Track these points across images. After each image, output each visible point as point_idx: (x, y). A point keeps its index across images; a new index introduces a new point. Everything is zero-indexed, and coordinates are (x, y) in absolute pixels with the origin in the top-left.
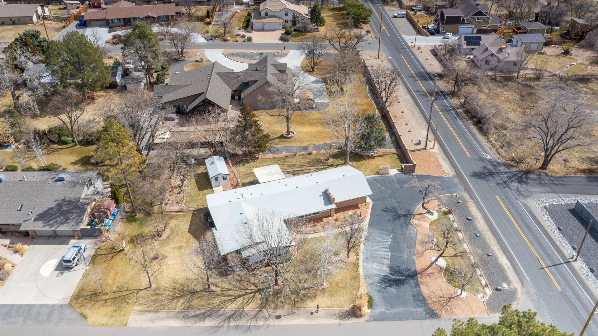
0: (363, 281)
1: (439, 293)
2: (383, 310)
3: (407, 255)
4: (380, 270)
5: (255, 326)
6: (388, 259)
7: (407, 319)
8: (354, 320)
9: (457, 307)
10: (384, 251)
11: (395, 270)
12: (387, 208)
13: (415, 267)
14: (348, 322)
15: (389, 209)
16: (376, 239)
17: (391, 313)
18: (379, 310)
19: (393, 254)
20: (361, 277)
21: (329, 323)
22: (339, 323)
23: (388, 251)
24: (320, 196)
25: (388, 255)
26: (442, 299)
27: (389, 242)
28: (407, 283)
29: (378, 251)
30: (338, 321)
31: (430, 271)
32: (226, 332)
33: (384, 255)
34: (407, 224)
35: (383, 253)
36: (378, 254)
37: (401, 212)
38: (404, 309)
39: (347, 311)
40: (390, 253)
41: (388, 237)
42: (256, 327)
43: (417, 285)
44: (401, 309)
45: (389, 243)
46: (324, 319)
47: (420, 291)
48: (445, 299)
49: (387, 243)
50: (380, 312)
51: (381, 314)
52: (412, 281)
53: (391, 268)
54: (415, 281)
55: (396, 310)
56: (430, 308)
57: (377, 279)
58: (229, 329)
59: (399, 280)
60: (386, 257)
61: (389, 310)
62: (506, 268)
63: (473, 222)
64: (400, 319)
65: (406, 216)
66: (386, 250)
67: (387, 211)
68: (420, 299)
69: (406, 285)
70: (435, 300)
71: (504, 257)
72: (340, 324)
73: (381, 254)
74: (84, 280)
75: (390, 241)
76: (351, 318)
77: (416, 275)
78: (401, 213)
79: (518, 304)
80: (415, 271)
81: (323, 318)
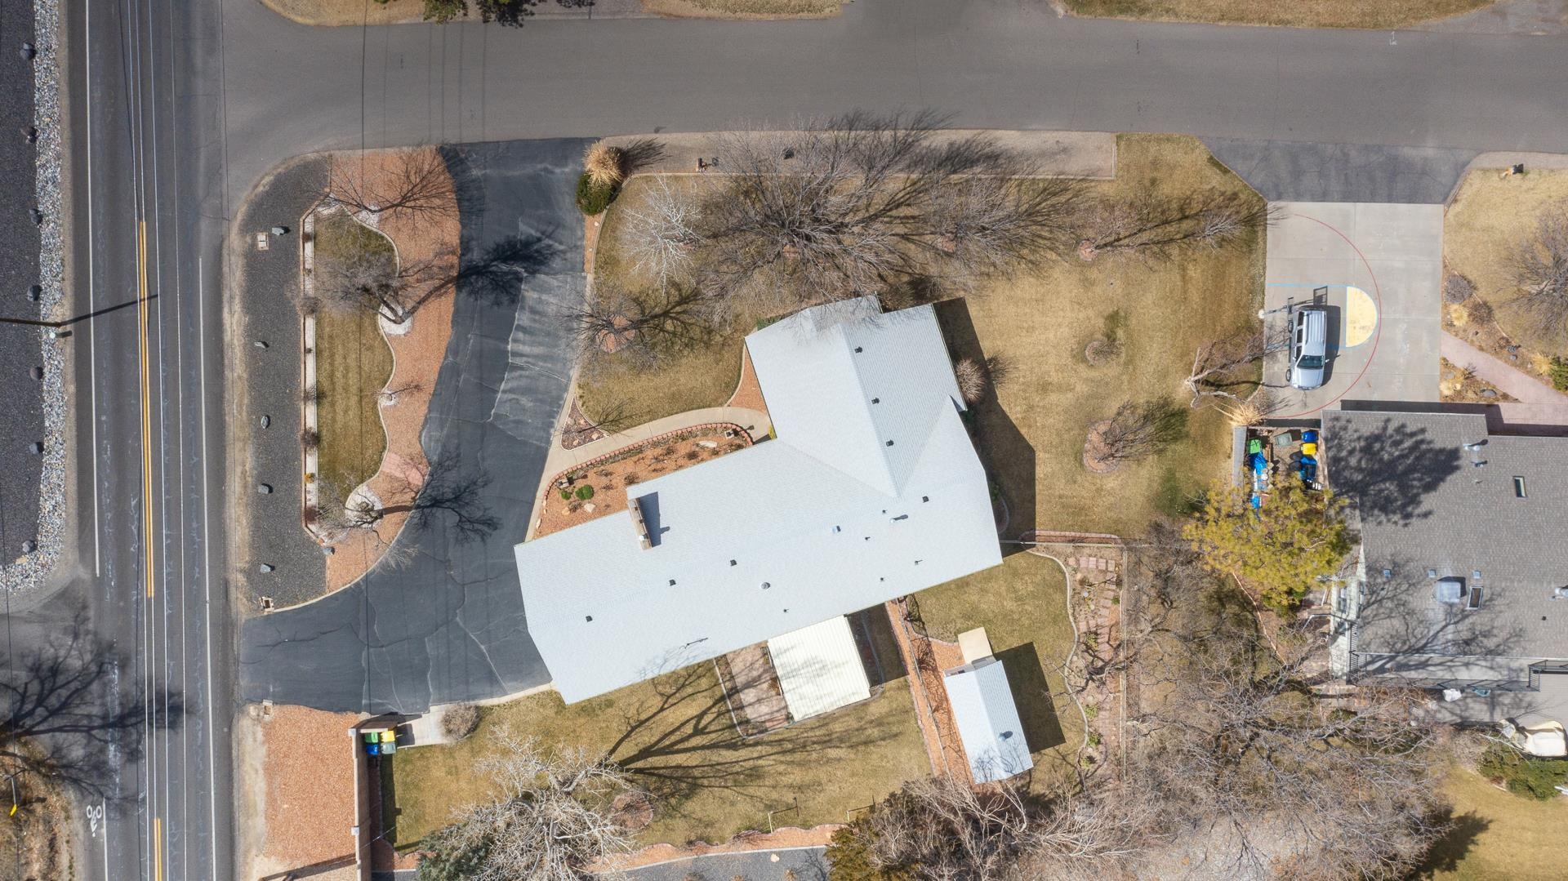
0: (590, 254)
1: (420, 220)
2: (558, 170)
3: (467, 340)
4: (543, 289)
5: (840, 129)
6: (520, 328)
7: (510, 144)
8: (626, 141)
9: (393, 177)
10: (522, 355)
11: (507, 290)
12: (483, 536)
13: (456, 304)
14: (638, 137)
15: (476, 531)
16: (536, 400)
17: (540, 163)
18: (567, 170)
19: (502, 346)
20: (593, 265)
21: (680, 135)
22: (657, 135)
23: (515, 354)
24: (667, 529)
25: (515, 341)
26: (421, 202)
27: (504, 392)
28: (488, 253)
29: (536, 357)
30: (661, 138)
31: (423, 289)
32: (898, 116)
33: (524, 343)
34: (440, 464)
35: (526, 349)
36: (540, 344)
37: (446, 518)
38: (510, 173)
39: (637, 167)
40: (509, 347)
41: (502, 411)
42: (836, 127)
43: (465, 245)
44: (517, 173)
45: (503, 386)
46: (689, 145)
47: (464, 226)
48: (412, 204)
49: (510, 385)
50: (566, 165)
51: (562, 160)
52: (476, 256)
53: (515, 299)
54: (468, 257)
55: (529, 169)
56: (455, 175)
57: (557, 263)
58: (894, 123)
59: (505, 260)
60: (521, 335)
61: (546, 169)
62: (237, 300)
63: (260, 474)
64: (526, 144)
65: (436, 503)
66: (518, 361)
67: (484, 523)
68: (469, 203)
69: (490, 244)
70: (437, 202)
71: (227, 338)
72: (657, 131)
73: (532, 344)
74: (1253, 271)
75: (499, 395)
76: (630, 147)
77: (461, 276)
78: (448, 513)
79: (256, 186)
80: (459, 288)
81: (691, 149)
